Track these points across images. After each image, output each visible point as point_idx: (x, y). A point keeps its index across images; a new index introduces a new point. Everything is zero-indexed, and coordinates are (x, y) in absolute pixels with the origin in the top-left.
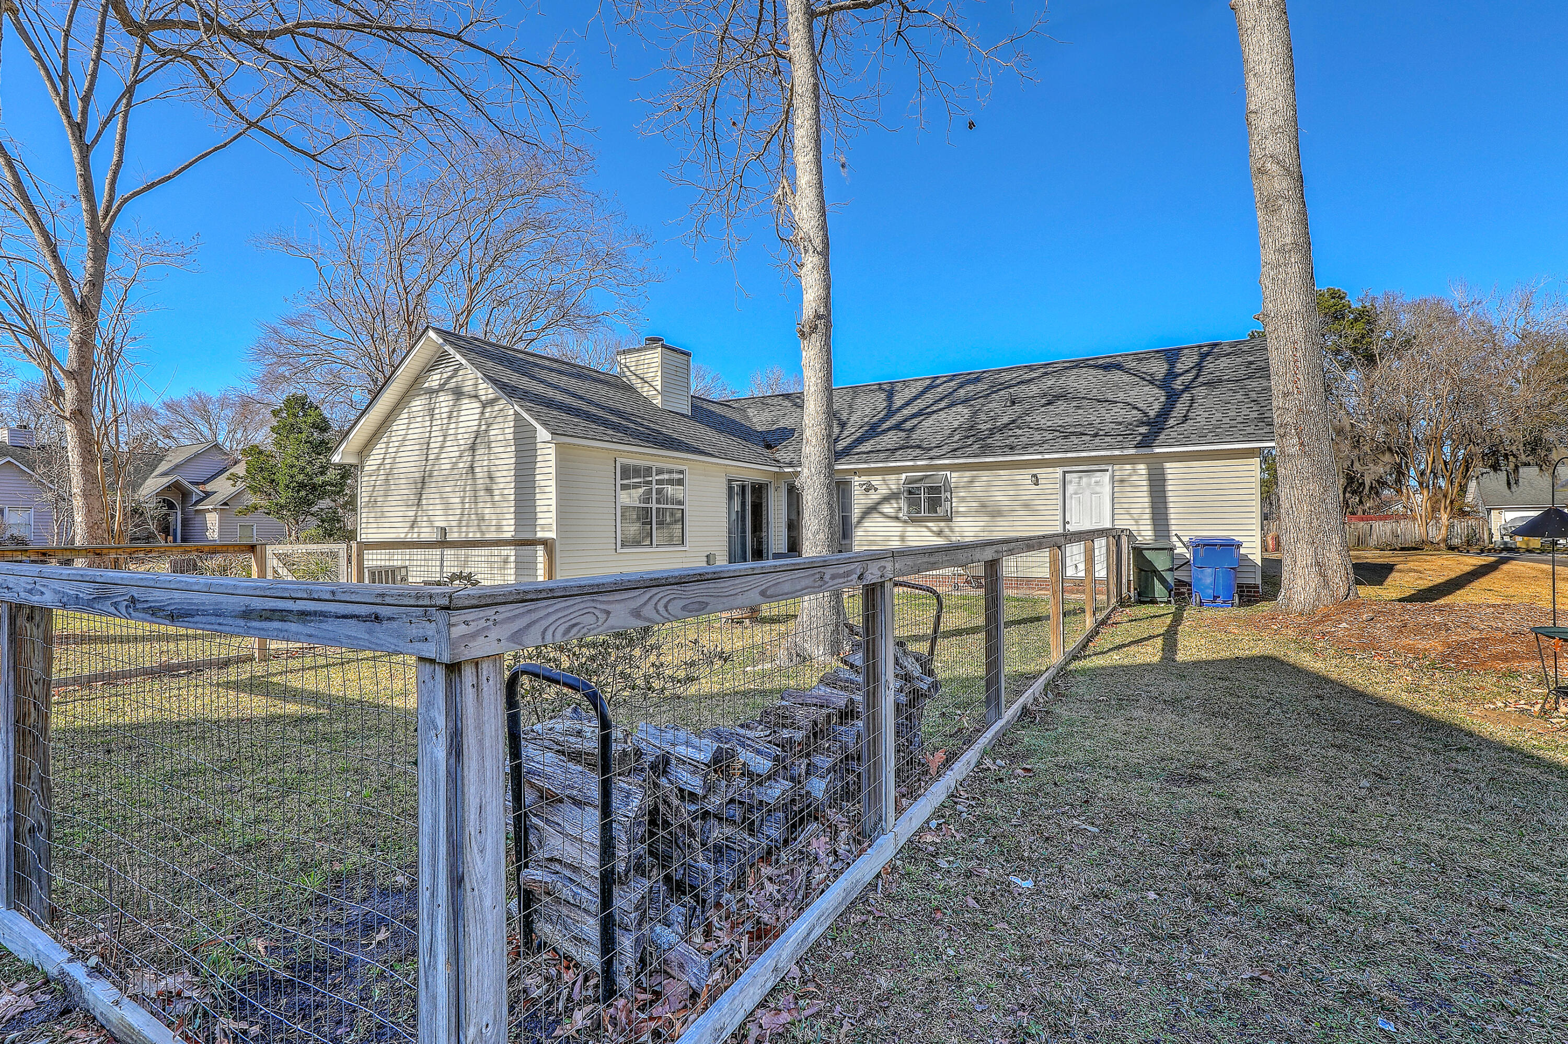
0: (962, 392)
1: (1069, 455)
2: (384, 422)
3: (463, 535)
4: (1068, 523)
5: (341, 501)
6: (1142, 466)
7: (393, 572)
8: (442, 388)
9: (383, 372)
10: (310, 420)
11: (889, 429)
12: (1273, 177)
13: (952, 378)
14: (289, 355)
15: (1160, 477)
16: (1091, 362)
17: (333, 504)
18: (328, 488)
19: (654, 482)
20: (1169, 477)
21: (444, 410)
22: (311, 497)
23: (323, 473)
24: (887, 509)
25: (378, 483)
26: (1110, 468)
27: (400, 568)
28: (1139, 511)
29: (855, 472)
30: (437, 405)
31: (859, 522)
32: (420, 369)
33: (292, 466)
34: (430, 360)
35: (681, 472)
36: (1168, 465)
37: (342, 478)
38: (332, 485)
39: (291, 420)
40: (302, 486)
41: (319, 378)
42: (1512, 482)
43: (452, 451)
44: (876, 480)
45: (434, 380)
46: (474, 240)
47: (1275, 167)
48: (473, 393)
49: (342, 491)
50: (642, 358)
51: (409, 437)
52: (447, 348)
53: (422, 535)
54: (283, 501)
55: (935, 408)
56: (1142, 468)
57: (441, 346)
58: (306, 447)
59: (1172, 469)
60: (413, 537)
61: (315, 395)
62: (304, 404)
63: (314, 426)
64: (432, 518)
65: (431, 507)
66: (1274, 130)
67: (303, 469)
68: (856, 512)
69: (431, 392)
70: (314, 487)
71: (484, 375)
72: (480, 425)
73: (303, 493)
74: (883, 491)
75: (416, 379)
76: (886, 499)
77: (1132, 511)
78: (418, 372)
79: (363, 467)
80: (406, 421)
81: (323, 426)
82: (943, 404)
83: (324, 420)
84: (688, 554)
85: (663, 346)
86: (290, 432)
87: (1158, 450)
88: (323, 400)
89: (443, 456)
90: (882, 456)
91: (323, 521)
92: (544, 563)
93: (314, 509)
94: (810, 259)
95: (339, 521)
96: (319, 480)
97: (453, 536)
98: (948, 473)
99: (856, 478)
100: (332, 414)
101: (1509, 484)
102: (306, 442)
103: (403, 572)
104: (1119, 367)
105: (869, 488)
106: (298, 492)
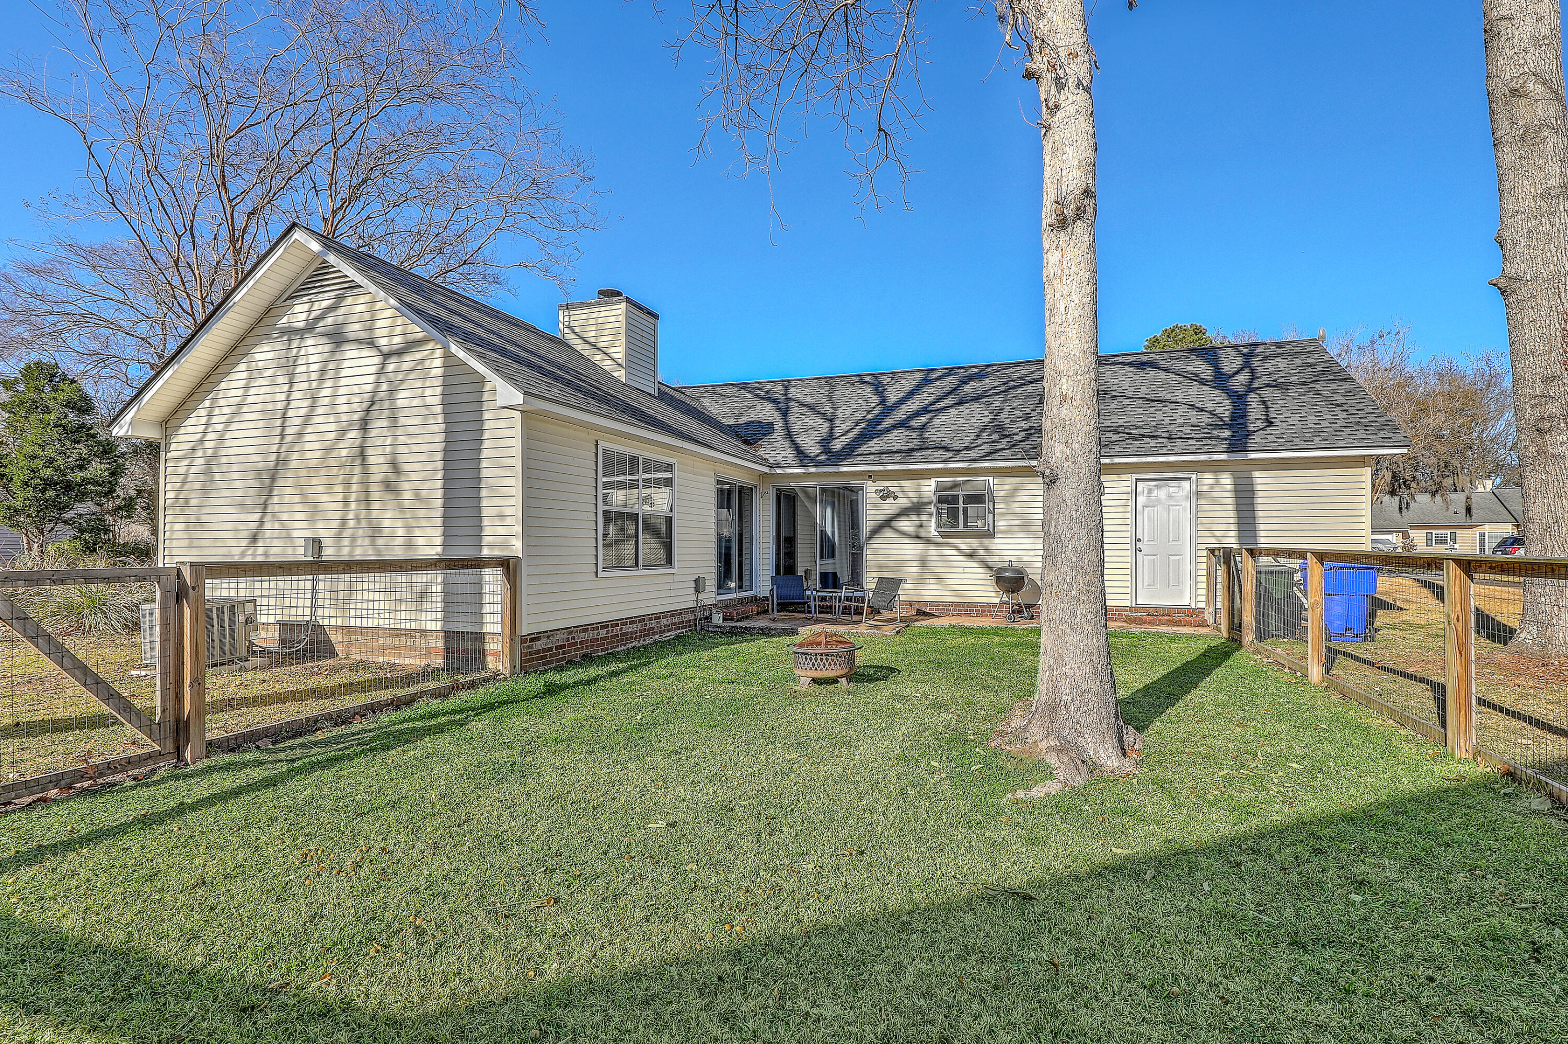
0: (968, 388)
1: (1144, 459)
2: (208, 376)
3: (346, 550)
4: (1139, 540)
5: (110, 505)
6: (1226, 475)
7: (232, 608)
8: (310, 328)
9: (192, 315)
10: (62, 397)
11: (894, 427)
12: (1536, 101)
13: (950, 371)
14: (28, 312)
15: (1248, 488)
16: (1120, 359)
17: (98, 509)
18: (90, 487)
19: (641, 481)
20: (1259, 487)
21: (312, 359)
22: (64, 498)
23: (81, 468)
24: (906, 524)
25: (193, 470)
26: (1194, 477)
27: (244, 603)
28: (1224, 527)
29: (870, 476)
30: (303, 352)
31: (870, 538)
32: (277, 294)
33: (34, 457)
34: (293, 281)
35: (669, 467)
36: (1256, 474)
37: (113, 474)
38: (95, 483)
39: (32, 395)
40: (49, 483)
41: (75, 344)
42: (1404, 506)
43: (325, 426)
44: (892, 485)
45: (299, 314)
46: (341, 140)
47: (1539, 88)
48: (363, 335)
49: (112, 491)
50: (595, 315)
51: (250, 400)
52: (332, 258)
53: (273, 551)
54: (18, 504)
55: (942, 404)
56: (1227, 480)
57: (317, 255)
58: (56, 433)
59: (1261, 479)
60: (257, 555)
61: (70, 365)
62: (53, 376)
63: (69, 404)
64: (289, 525)
65: (285, 508)
66: (1536, 41)
67: (50, 462)
68: (867, 526)
69: (291, 332)
70: (68, 487)
71: (401, 301)
72: (378, 383)
73: (51, 494)
74: (903, 502)
75: (268, 310)
76: (904, 512)
77: (1215, 527)
78: (271, 299)
79: (168, 445)
80: (244, 375)
81: (83, 405)
82: (948, 401)
83: (85, 398)
84: (677, 579)
85: (628, 300)
86: (30, 411)
87: (1253, 456)
88: (84, 373)
89: (309, 430)
90: (897, 457)
91: (82, 531)
92: (503, 595)
93: (67, 516)
94: (1072, 98)
95: (106, 531)
96: (79, 476)
97: (329, 553)
98: (991, 479)
99: (870, 483)
100: (97, 391)
101: (1400, 509)
102: (56, 426)
103: (249, 607)
104: (1153, 365)
105: (886, 495)
106: (43, 491)
